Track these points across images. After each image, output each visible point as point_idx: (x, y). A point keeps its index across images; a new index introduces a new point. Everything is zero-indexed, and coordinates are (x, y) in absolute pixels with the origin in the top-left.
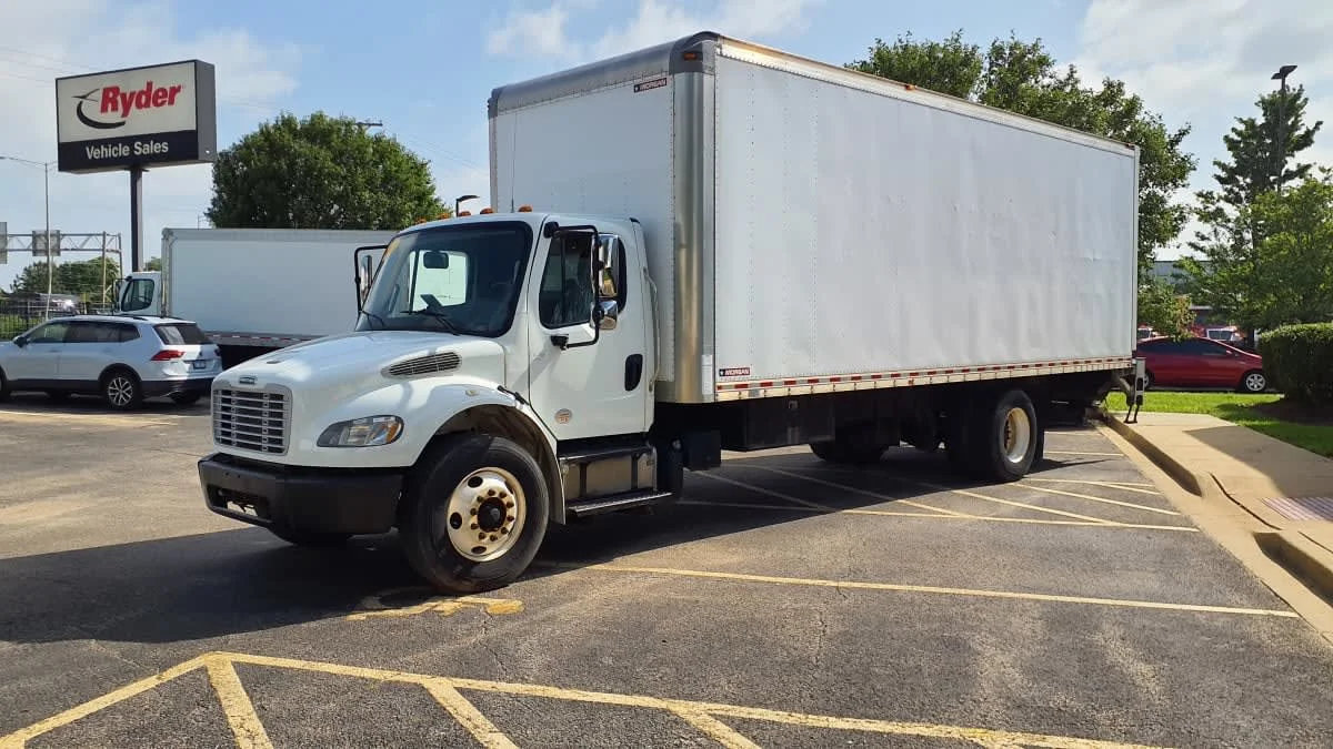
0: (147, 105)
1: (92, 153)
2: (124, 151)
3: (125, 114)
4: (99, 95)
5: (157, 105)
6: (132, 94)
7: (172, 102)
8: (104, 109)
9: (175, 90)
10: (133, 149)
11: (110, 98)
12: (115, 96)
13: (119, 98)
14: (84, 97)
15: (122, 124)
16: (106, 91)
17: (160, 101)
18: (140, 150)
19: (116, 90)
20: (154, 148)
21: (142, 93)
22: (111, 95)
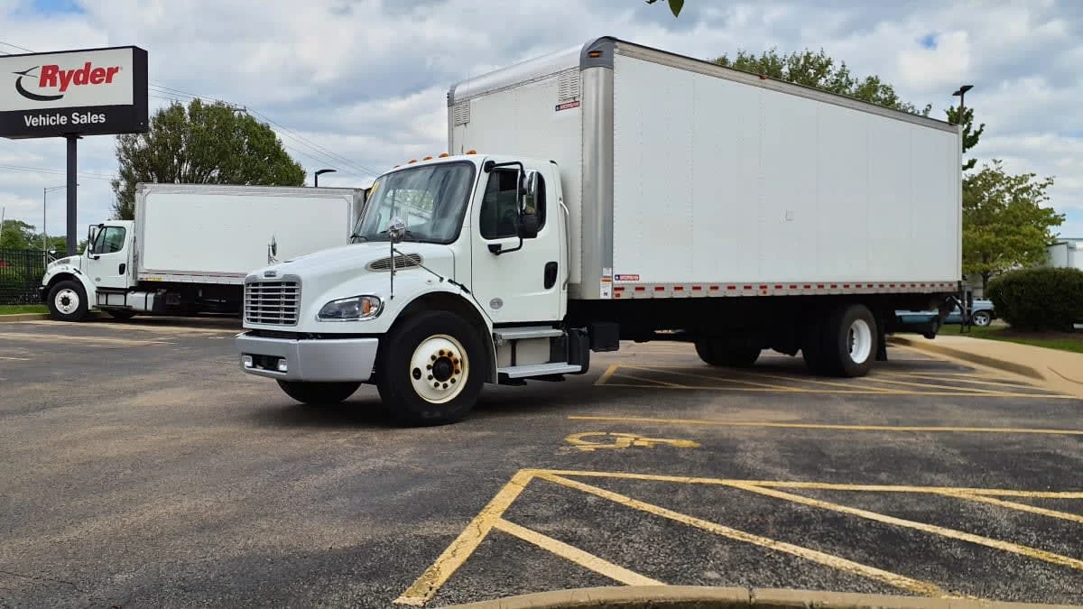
0: (85, 82)
1: (30, 121)
2: (63, 120)
3: (63, 88)
4: (38, 72)
5: (94, 82)
6: (71, 72)
7: (109, 80)
8: (43, 84)
9: (112, 71)
10: (70, 119)
11: (49, 75)
12: (54, 73)
13: (58, 75)
14: (24, 73)
15: (61, 97)
16: (45, 69)
17: (97, 79)
18: (76, 119)
19: (55, 68)
20: (94, 119)
21: (79, 72)
22: (50, 72)
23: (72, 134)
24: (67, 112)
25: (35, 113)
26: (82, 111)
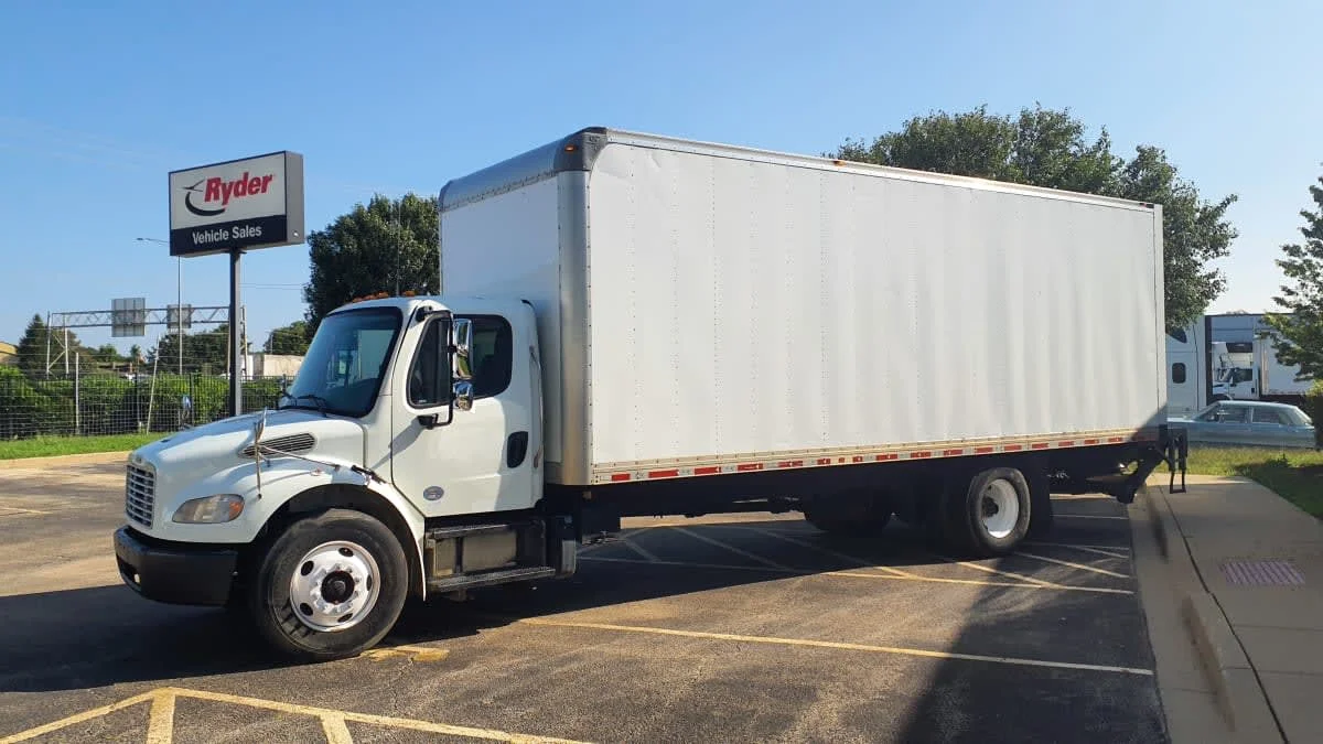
0: (244, 193)
1: (198, 239)
2: (224, 235)
3: (225, 202)
4: (203, 186)
5: (251, 193)
6: (231, 184)
7: (264, 190)
8: (208, 199)
9: (267, 179)
10: (231, 233)
11: (213, 187)
12: (217, 186)
13: (220, 188)
14: (191, 188)
15: (222, 211)
16: (210, 182)
17: (254, 189)
18: (238, 234)
19: (217, 181)
20: (250, 232)
21: (239, 183)
22: (214, 185)
23: (235, 248)
24: (228, 226)
25: (201, 229)
26: (242, 224)
